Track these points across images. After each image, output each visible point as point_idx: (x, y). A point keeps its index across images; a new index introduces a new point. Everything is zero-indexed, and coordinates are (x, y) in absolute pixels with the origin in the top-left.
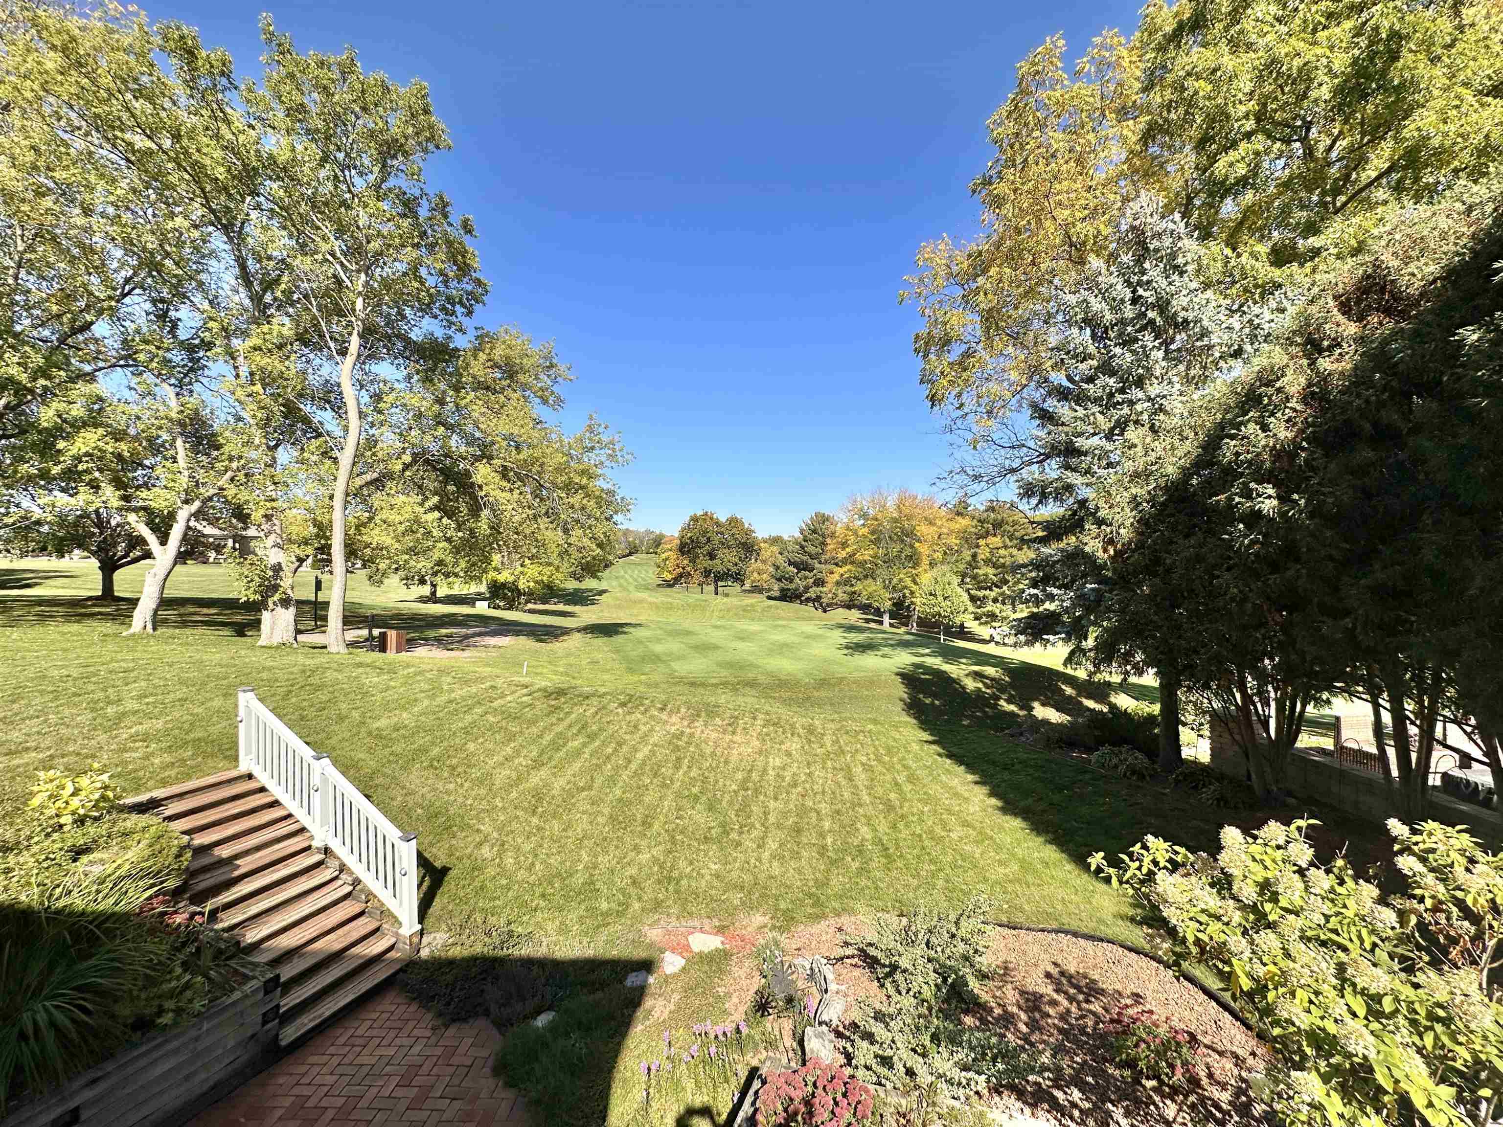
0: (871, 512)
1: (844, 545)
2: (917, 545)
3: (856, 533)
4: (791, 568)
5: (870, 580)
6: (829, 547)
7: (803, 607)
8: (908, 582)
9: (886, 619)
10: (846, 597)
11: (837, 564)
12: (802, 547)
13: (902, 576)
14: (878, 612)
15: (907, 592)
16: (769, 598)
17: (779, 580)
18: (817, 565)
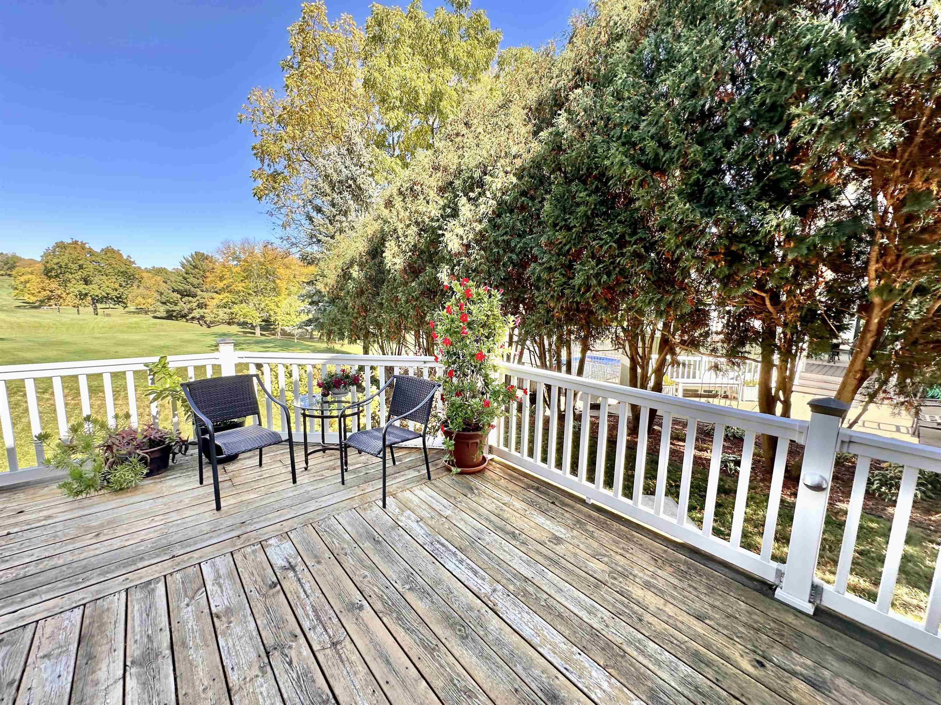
0: (243, 257)
1: (221, 278)
2: (278, 281)
3: (230, 270)
4: (175, 294)
5: (244, 305)
6: (208, 280)
7: (189, 324)
8: (273, 306)
9: (258, 331)
10: (226, 317)
11: (216, 292)
12: (185, 279)
13: (267, 301)
14: (253, 327)
15: (272, 313)
16: (155, 317)
17: (164, 303)
18: (199, 293)
